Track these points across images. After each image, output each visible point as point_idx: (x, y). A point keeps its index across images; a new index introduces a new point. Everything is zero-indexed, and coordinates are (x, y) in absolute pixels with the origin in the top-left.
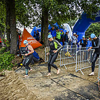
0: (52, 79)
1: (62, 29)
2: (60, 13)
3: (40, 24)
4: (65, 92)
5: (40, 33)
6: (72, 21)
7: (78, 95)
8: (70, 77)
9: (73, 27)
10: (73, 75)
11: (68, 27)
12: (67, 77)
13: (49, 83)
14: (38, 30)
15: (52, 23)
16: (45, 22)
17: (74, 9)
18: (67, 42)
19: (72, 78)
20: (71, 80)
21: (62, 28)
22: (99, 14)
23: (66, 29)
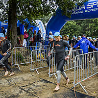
0: (20, 88)
2: (31, 6)
5: (6, 30)
6: (46, 18)
8: (42, 83)
9: (46, 24)
10: (46, 81)
11: (41, 25)
12: (39, 84)
13: (16, 92)
15: (21, 18)
16: (12, 17)
17: (48, 4)
19: (45, 84)
20: (44, 87)
21: (34, 25)
22: (75, 11)
23: (38, 26)
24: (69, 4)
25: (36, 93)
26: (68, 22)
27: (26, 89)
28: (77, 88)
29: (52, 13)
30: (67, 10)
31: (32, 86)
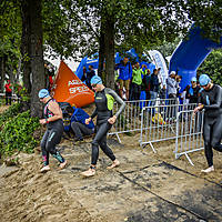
0: (121, 174)
1: (145, 62)
3: (95, 51)
4: (150, 204)
5: (96, 71)
6: (168, 46)
7: (180, 210)
8: (162, 169)
9: (169, 58)
10: (169, 166)
11: (158, 59)
12: (156, 170)
13: (115, 181)
16: (107, 48)
19: (166, 171)
20: (165, 176)
21: (145, 60)
23: (153, 63)
24: (217, 16)
25: (149, 186)
27: (131, 177)
31: (143, 173)
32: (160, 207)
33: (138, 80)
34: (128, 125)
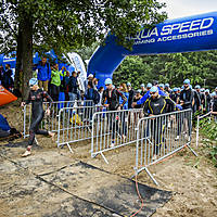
0: (38, 177)
1: (64, 64)
2: (60, 28)
3: (13, 49)
4: (67, 204)
5: (14, 70)
6: (87, 49)
7: (94, 207)
8: (79, 168)
9: (87, 62)
10: (86, 165)
11: (77, 62)
12: (72, 170)
13: (31, 185)
14: (9, 64)
15: (41, 50)
16: (25, 47)
17: (91, 24)
18: (75, 92)
19: (83, 170)
20: (82, 175)
21: (65, 62)
22: (140, 39)
23: (73, 65)
24: (129, 26)
25: (66, 186)
26: (127, 58)
27: (48, 178)
28: (141, 177)
29: (99, 41)
30: (127, 37)
31: (59, 174)
32: (76, 206)
33: (57, 81)
34: (46, 126)
